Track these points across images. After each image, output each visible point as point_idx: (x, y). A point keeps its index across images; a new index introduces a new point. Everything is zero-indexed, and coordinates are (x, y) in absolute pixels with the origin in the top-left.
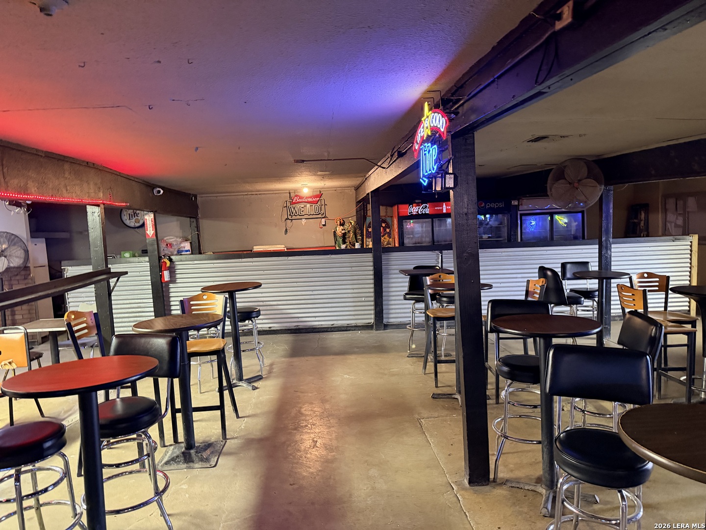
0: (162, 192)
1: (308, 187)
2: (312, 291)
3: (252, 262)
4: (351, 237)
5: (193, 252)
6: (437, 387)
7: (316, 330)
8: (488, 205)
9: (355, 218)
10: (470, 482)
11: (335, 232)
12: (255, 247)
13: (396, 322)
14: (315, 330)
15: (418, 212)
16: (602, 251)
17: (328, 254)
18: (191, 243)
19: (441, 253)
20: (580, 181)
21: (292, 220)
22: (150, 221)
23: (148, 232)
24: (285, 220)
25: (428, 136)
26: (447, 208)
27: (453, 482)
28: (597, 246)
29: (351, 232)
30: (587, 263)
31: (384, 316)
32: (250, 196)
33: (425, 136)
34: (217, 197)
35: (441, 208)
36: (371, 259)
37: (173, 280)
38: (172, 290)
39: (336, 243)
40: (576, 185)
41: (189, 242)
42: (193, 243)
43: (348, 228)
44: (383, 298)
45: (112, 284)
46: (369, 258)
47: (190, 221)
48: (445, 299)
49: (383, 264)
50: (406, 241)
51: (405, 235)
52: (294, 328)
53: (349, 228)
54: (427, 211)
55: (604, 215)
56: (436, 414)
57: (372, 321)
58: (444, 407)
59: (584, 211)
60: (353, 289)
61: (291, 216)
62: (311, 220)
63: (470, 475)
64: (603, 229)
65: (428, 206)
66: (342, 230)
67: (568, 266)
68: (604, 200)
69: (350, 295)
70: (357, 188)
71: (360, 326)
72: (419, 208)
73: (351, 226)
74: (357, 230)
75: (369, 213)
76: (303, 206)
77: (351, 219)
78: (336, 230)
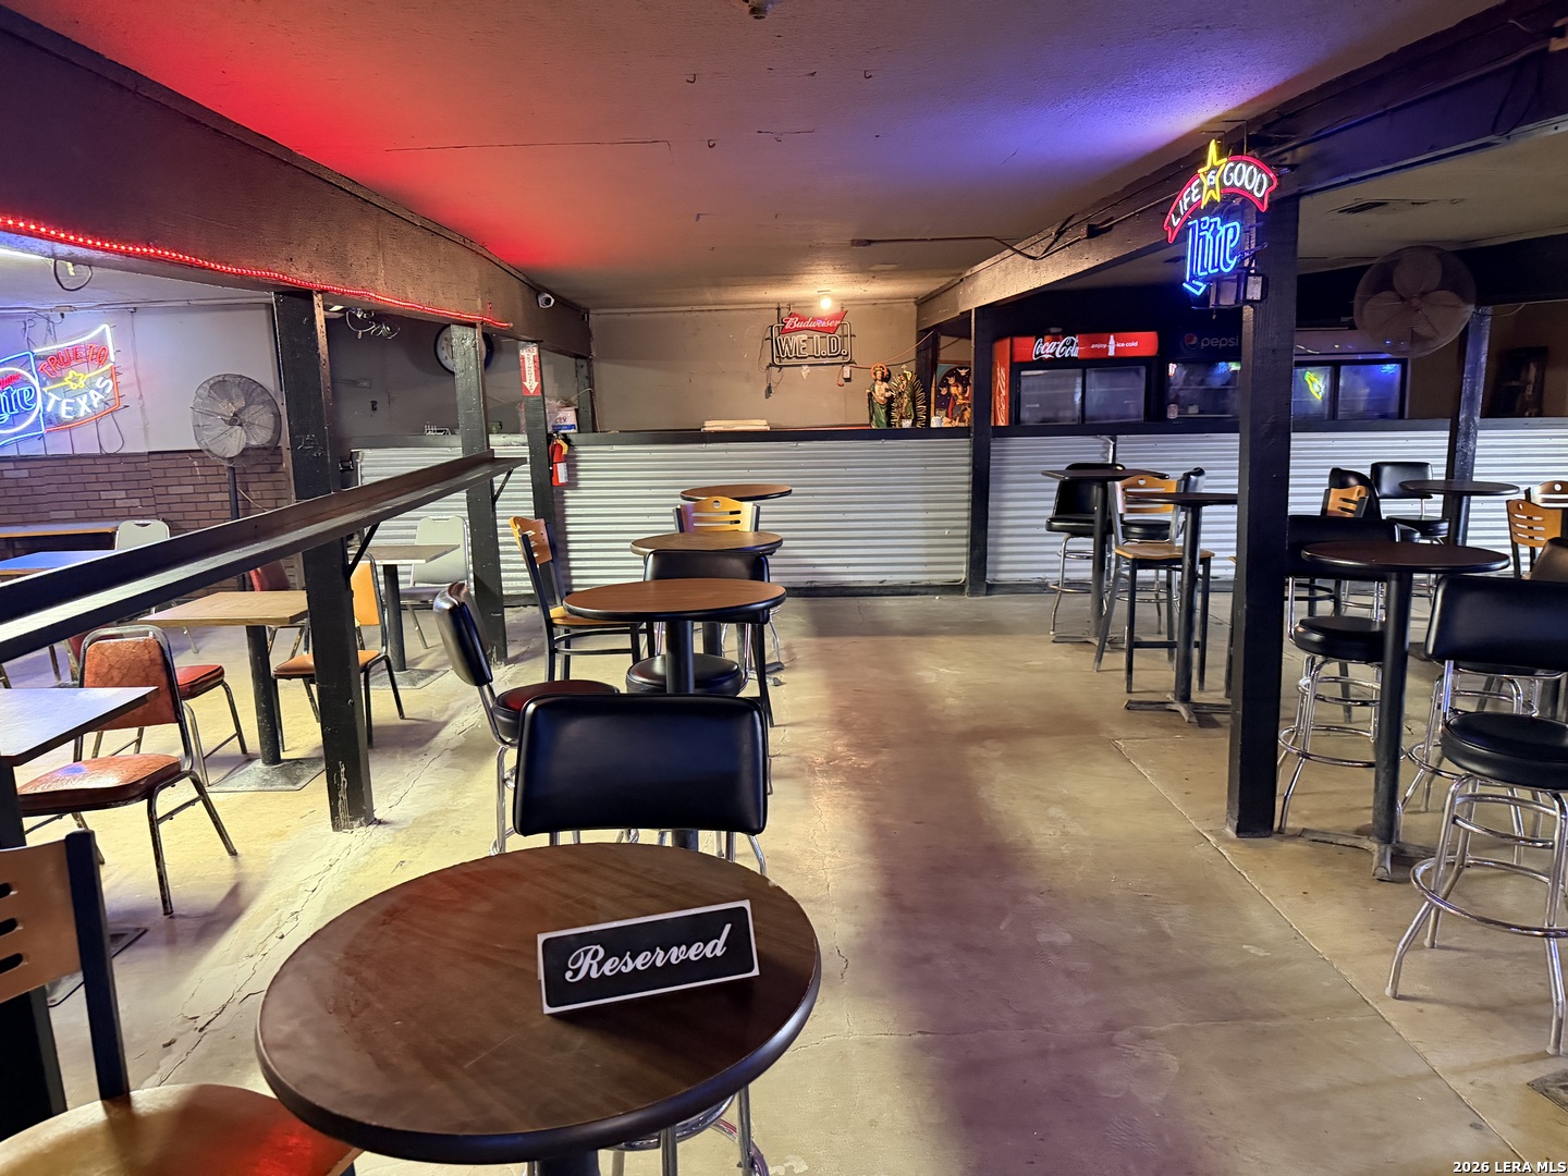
0: (553, 301)
1: (832, 296)
2: (844, 512)
3: (726, 451)
4: (905, 405)
5: (582, 430)
6: (1129, 692)
7: (850, 591)
8: (1206, 342)
9: (913, 365)
10: (1239, 831)
11: (870, 394)
12: (707, 423)
13: (1011, 580)
14: (846, 592)
15: (1054, 354)
16: (1456, 442)
17: (880, 439)
18: (577, 411)
19: (1114, 440)
20: (1424, 294)
21: (781, 367)
22: (532, 362)
23: (527, 384)
24: (768, 367)
25: (1212, 202)
26: (1118, 345)
27: (1206, 832)
28: (1447, 434)
29: (905, 396)
30: (1426, 464)
31: (989, 567)
32: (698, 313)
33: (1204, 203)
34: (629, 314)
35: (1105, 346)
36: (968, 451)
37: (572, 483)
38: (569, 502)
39: (871, 418)
40: (1416, 302)
41: (573, 408)
42: (581, 410)
43: (898, 388)
44: (989, 530)
45: (497, 486)
46: (963, 447)
47: (576, 366)
48: (1136, 530)
49: (991, 462)
50: (1025, 415)
51: (1022, 403)
52: (806, 586)
53: (901, 386)
54: (1075, 352)
55: (1467, 367)
56: (1143, 734)
57: (963, 577)
58: (1155, 725)
59: (1406, 359)
60: (927, 511)
61: (779, 361)
62: (820, 368)
63: (1240, 818)
64: (1463, 397)
65: (1076, 340)
66: (887, 390)
67: (1386, 470)
68: (1470, 336)
69: (919, 524)
70: (923, 302)
71: (937, 586)
72: (1057, 346)
73: (905, 382)
74: (919, 391)
75: (943, 355)
76: (805, 337)
77: (904, 366)
78: (874, 391)
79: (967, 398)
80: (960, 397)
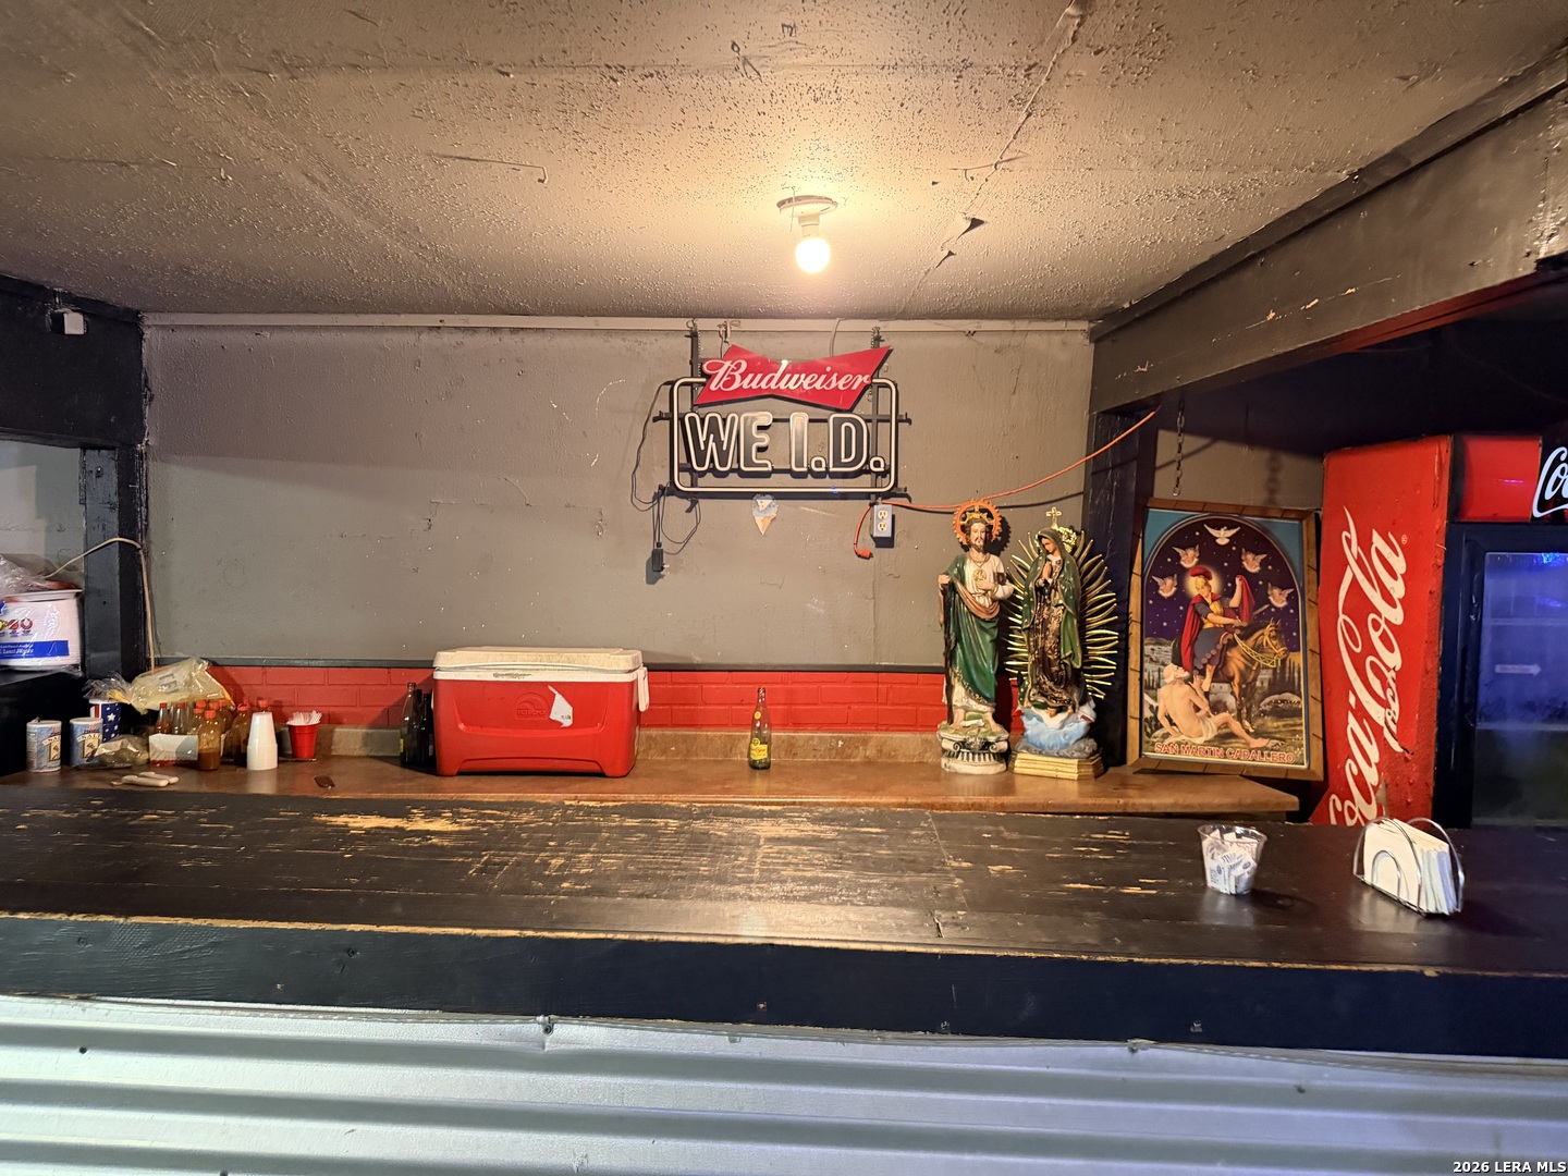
4: (1054, 625)
9: (1079, 510)
11: (950, 585)
12: (446, 659)
21: (694, 498)
24: (657, 497)
29: (1058, 598)
32: (458, 337)
34: (258, 330)
39: (950, 656)
41: (72, 596)
42: (93, 599)
43: (1033, 573)
47: (84, 471)
53: (1043, 569)
62: (805, 506)
66: (999, 578)
73: (1055, 558)
74: (1095, 588)
75: (1163, 485)
76: (765, 418)
77: (1054, 512)
78: (961, 577)
79: (1236, 612)
80: (1215, 607)
